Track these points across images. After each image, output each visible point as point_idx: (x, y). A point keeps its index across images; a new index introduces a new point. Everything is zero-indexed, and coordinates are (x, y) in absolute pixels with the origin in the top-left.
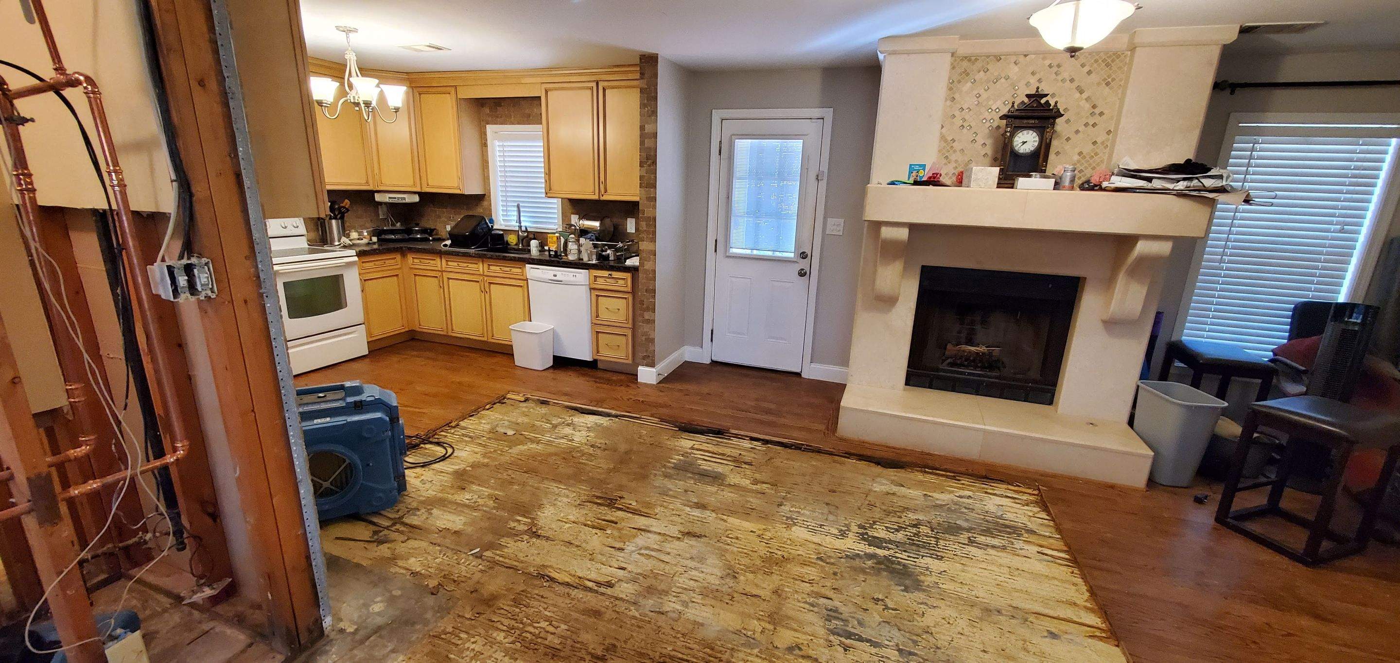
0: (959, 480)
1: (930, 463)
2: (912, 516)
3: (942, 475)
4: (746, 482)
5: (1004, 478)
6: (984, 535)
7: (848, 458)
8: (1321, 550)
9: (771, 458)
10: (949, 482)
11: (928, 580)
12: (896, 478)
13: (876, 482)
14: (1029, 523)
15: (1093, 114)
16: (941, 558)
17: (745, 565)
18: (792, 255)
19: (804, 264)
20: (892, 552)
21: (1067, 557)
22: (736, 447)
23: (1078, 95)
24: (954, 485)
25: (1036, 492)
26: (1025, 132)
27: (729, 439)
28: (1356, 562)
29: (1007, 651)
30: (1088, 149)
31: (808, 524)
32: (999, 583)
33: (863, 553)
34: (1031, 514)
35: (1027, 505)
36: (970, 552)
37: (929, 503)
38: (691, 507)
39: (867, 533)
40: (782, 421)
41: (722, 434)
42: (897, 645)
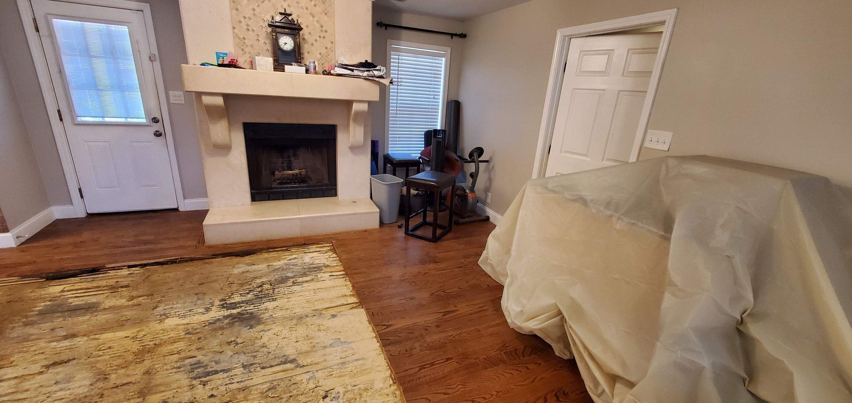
0: (290, 250)
1: (272, 245)
2: (259, 281)
3: (280, 251)
4: (123, 302)
5: (313, 242)
6: (301, 277)
7: (215, 258)
8: (437, 235)
9: (149, 276)
10: (283, 253)
11: (266, 316)
12: (250, 261)
13: (236, 268)
14: (326, 262)
15: (322, 31)
16: (274, 300)
17: (116, 366)
18: (144, 121)
19: (157, 127)
20: (243, 308)
21: (344, 273)
22: (114, 277)
23: (312, 18)
24: (287, 254)
25: (331, 245)
26: (285, 37)
27: (106, 273)
28: (450, 235)
29: (310, 335)
30: (324, 51)
31: (179, 313)
32: (308, 300)
33: (222, 317)
34: (328, 257)
35: (326, 253)
36: (293, 289)
37: (271, 269)
38: (57, 341)
39: (226, 303)
40: (160, 246)
41: (98, 271)
42: (243, 364)
